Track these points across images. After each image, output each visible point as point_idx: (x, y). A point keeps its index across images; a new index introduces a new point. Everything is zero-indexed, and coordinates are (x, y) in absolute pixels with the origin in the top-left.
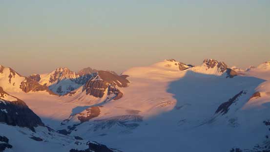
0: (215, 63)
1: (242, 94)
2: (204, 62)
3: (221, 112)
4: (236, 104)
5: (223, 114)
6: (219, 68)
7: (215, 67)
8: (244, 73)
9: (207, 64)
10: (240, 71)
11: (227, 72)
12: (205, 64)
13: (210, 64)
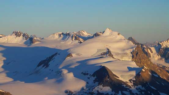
0: (21, 34)
1: (57, 55)
2: (13, 33)
3: (43, 66)
4: (54, 61)
5: (46, 68)
6: (24, 37)
7: (21, 37)
8: (40, 40)
9: (16, 34)
10: (37, 39)
11: (29, 40)
12: (14, 34)
13: (17, 34)
